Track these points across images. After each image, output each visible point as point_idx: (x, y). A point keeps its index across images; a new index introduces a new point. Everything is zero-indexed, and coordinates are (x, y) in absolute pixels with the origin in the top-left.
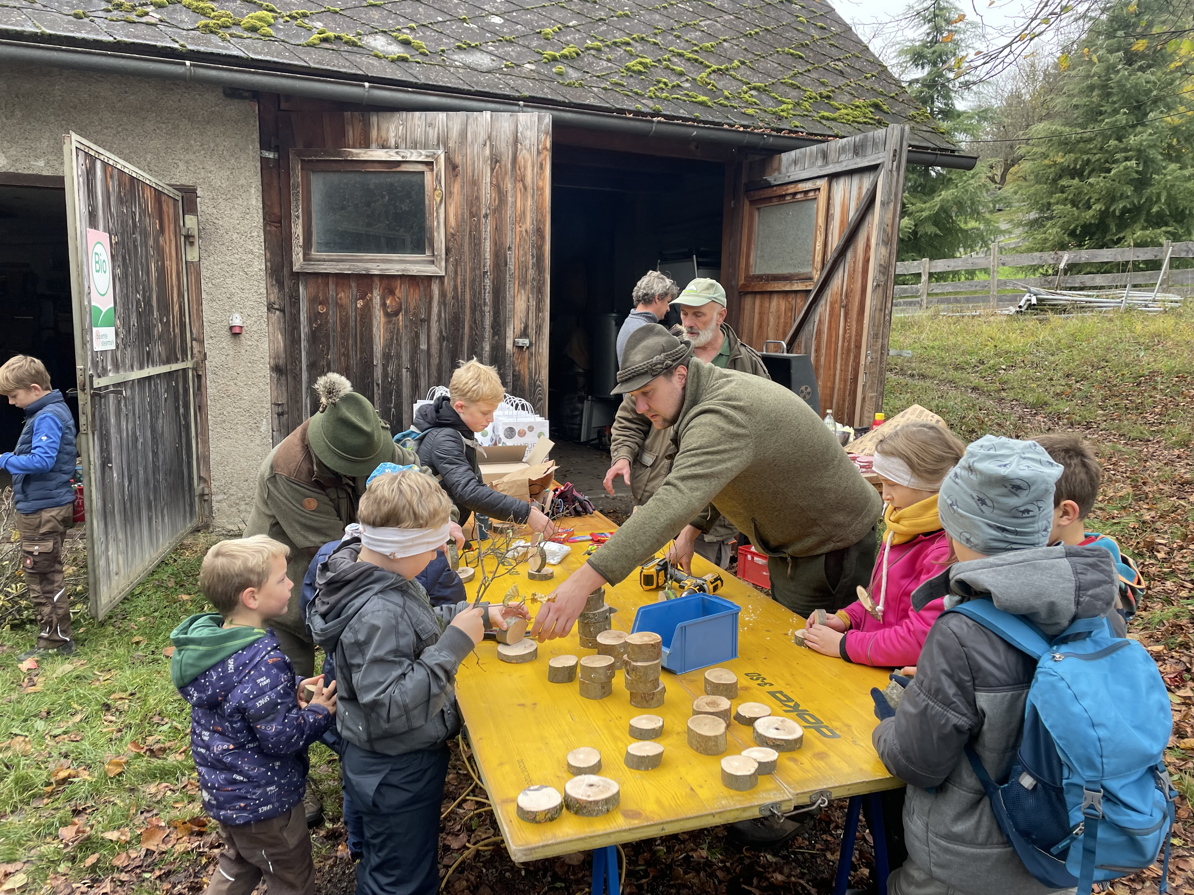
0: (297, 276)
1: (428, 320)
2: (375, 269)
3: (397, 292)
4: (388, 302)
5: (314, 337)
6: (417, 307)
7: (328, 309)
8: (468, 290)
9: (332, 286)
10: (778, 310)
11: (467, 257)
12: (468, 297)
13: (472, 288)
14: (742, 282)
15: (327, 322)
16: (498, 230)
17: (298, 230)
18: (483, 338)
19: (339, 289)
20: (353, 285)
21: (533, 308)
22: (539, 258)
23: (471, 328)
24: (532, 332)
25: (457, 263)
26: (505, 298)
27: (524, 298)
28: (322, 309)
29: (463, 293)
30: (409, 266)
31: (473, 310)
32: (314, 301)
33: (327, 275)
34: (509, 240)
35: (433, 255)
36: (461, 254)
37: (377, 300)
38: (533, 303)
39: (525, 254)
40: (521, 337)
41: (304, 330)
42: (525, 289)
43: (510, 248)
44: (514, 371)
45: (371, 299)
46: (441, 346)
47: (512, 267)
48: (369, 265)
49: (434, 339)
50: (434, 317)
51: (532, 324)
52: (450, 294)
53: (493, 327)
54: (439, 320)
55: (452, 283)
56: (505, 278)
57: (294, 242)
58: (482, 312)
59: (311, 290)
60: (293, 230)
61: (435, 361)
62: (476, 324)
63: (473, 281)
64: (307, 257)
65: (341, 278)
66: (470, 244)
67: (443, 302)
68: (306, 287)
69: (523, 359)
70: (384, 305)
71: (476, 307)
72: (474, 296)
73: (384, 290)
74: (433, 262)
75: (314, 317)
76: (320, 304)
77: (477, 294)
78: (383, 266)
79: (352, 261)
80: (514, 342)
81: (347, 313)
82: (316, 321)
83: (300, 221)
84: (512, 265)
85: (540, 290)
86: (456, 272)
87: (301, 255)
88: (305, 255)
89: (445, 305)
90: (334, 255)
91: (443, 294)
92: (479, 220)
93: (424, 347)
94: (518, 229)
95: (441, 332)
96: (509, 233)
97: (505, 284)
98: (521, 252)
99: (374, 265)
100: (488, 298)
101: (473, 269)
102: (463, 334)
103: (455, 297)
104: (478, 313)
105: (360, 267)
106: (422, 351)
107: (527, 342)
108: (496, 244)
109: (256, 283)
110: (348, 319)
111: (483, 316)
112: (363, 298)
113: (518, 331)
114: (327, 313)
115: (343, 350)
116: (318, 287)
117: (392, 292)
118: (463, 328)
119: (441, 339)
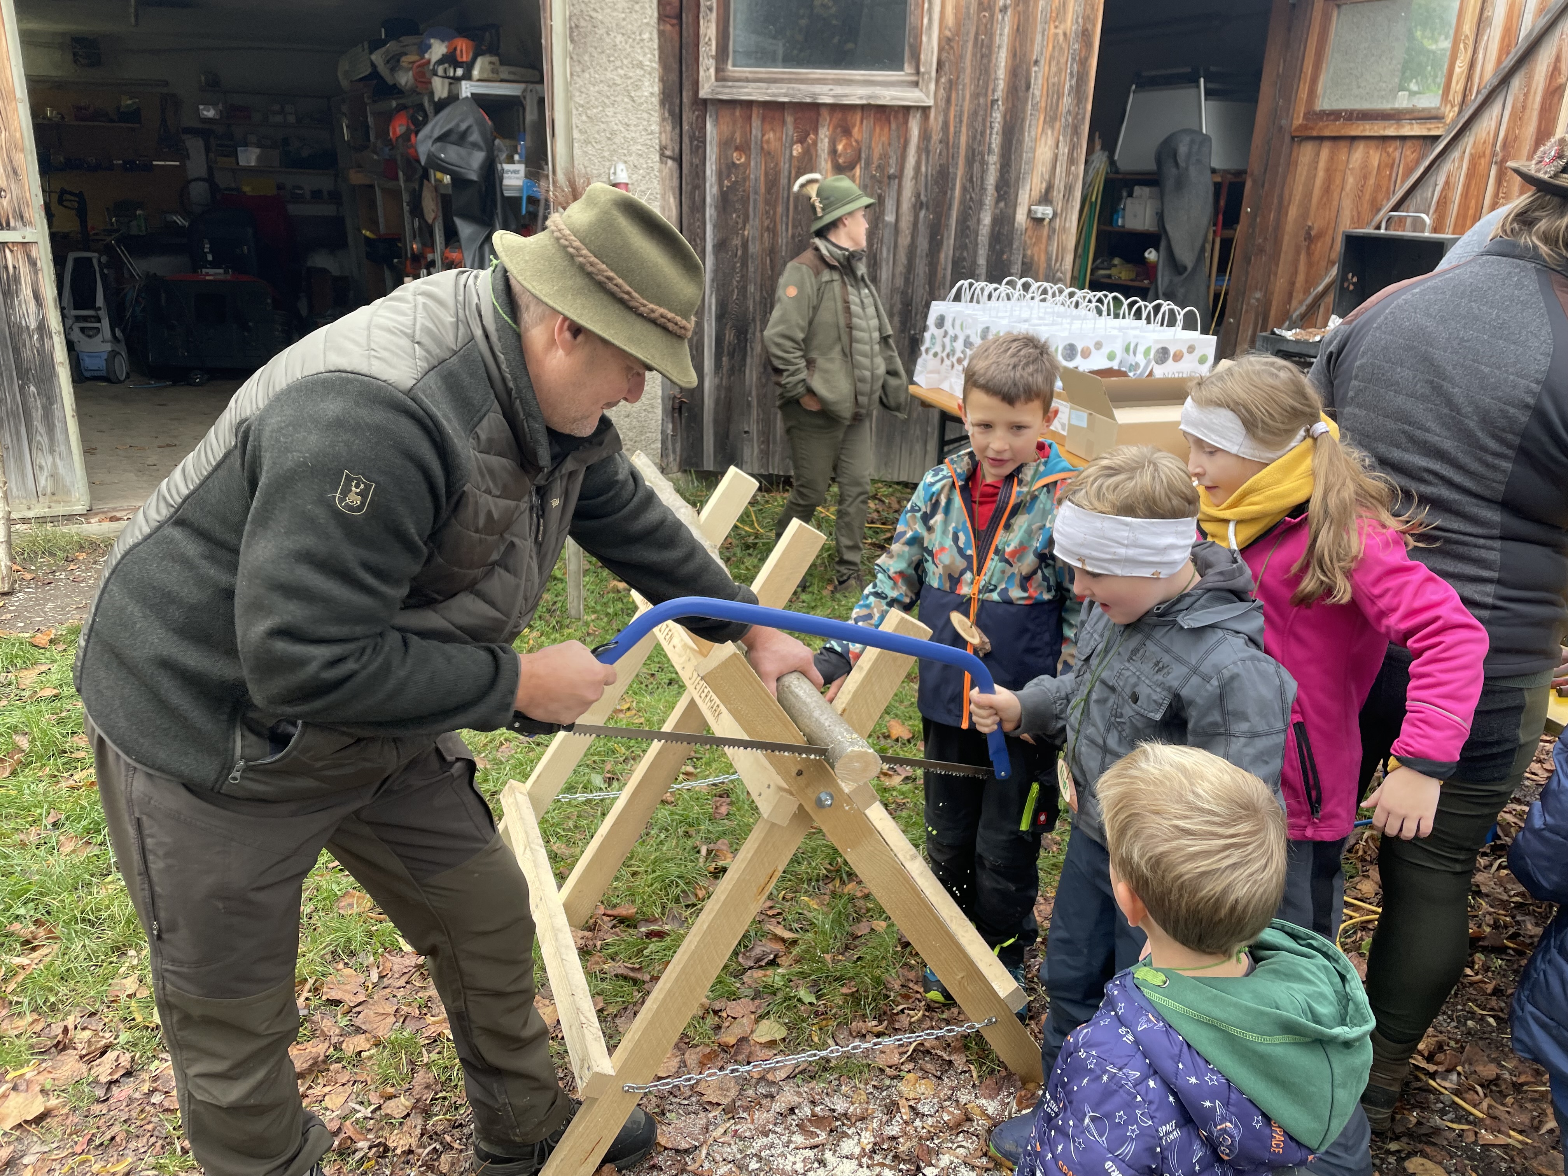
0: (704, 104)
1: (900, 176)
2: (826, 95)
3: (855, 131)
4: (840, 147)
5: (725, 201)
6: (884, 156)
7: (748, 158)
8: (964, 129)
9: (756, 123)
10: (1365, 166)
11: (967, 77)
12: (963, 139)
13: (971, 126)
14: (1299, 121)
15: (746, 179)
16: (1022, 32)
17: (709, 30)
18: (981, 203)
19: (767, 127)
20: (789, 119)
21: (1063, 159)
22: (1081, 79)
23: (964, 189)
24: (1057, 195)
25: (952, 85)
26: (1020, 142)
27: (1051, 142)
28: (739, 159)
29: (958, 133)
30: (878, 91)
31: (970, 162)
32: (725, 144)
33: (750, 104)
34: (1037, 48)
35: (918, 72)
36: (959, 71)
37: (824, 145)
38: (1064, 150)
39: (1059, 72)
40: (1039, 203)
41: (711, 190)
42: (1053, 128)
43: (1036, 62)
44: (1024, 256)
45: (815, 143)
46: (916, 217)
47: (1037, 93)
48: (817, 89)
49: (906, 206)
50: (909, 171)
51: (1059, 183)
52: (936, 137)
53: (998, 188)
54: (916, 177)
55: (941, 119)
56: (1024, 111)
57: (702, 49)
58: (984, 163)
59: (724, 128)
60: (702, 30)
61: (904, 240)
62: (974, 183)
63: (975, 113)
64: (721, 76)
65: (774, 109)
66: (974, 55)
67: (924, 148)
68: (716, 122)
69: (1039, 239)
70: (833, 152)
71: (975, 157)
72: (974, 138)
73: (835, 128)
74: (916, 84)
75: (727, 169)
76: (737, 149)
77: (978, 137)
78: (839, 90)
79: (790, 81)
80: (1030, 211)
81: (777, 165)
82: (728, 176)
83: (714, 16)
84: (1037, 90)
85: (1076, 130)
86: (948, 101)
87: (712, 71)
88: (718, 70)
89: (928, 153)
90: (763, 71)
91: (925, 136)
92: (992, 16)
93: (890, 218)
94: (1053, 30)
95: (918, 196)
96: (1039, 37)
97: (1023, 120)
98: (1054, 69)
99: (825, 89)
100: (996, 141)
101: (976, 96)
102: (952, 198)
103: (945, 141)
104: (976, 165)
105: (802, 92)
106: (887, 224)
107: (1048, 211)
108: (1015, 55)
109: (645, 115)
110: (777, 174)
111: (984, 172)
112: (802, 141)
113: (1036, 194)
114: (747, 165)
115: (766, 223)
116: (734, 123)
117: (847, 132)
118: (953, 189)
119: (918, 205)
